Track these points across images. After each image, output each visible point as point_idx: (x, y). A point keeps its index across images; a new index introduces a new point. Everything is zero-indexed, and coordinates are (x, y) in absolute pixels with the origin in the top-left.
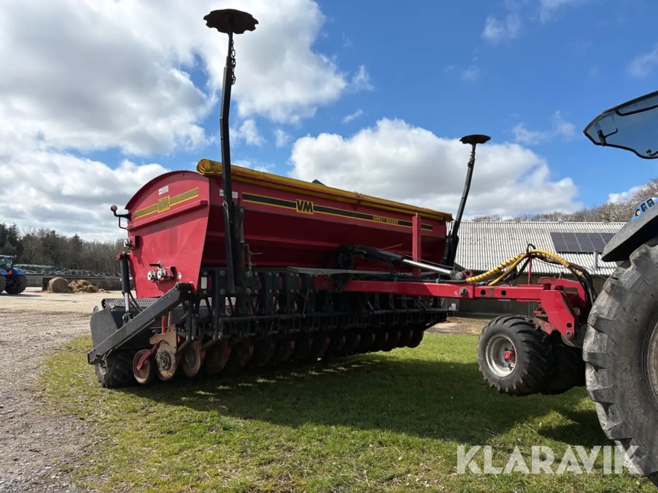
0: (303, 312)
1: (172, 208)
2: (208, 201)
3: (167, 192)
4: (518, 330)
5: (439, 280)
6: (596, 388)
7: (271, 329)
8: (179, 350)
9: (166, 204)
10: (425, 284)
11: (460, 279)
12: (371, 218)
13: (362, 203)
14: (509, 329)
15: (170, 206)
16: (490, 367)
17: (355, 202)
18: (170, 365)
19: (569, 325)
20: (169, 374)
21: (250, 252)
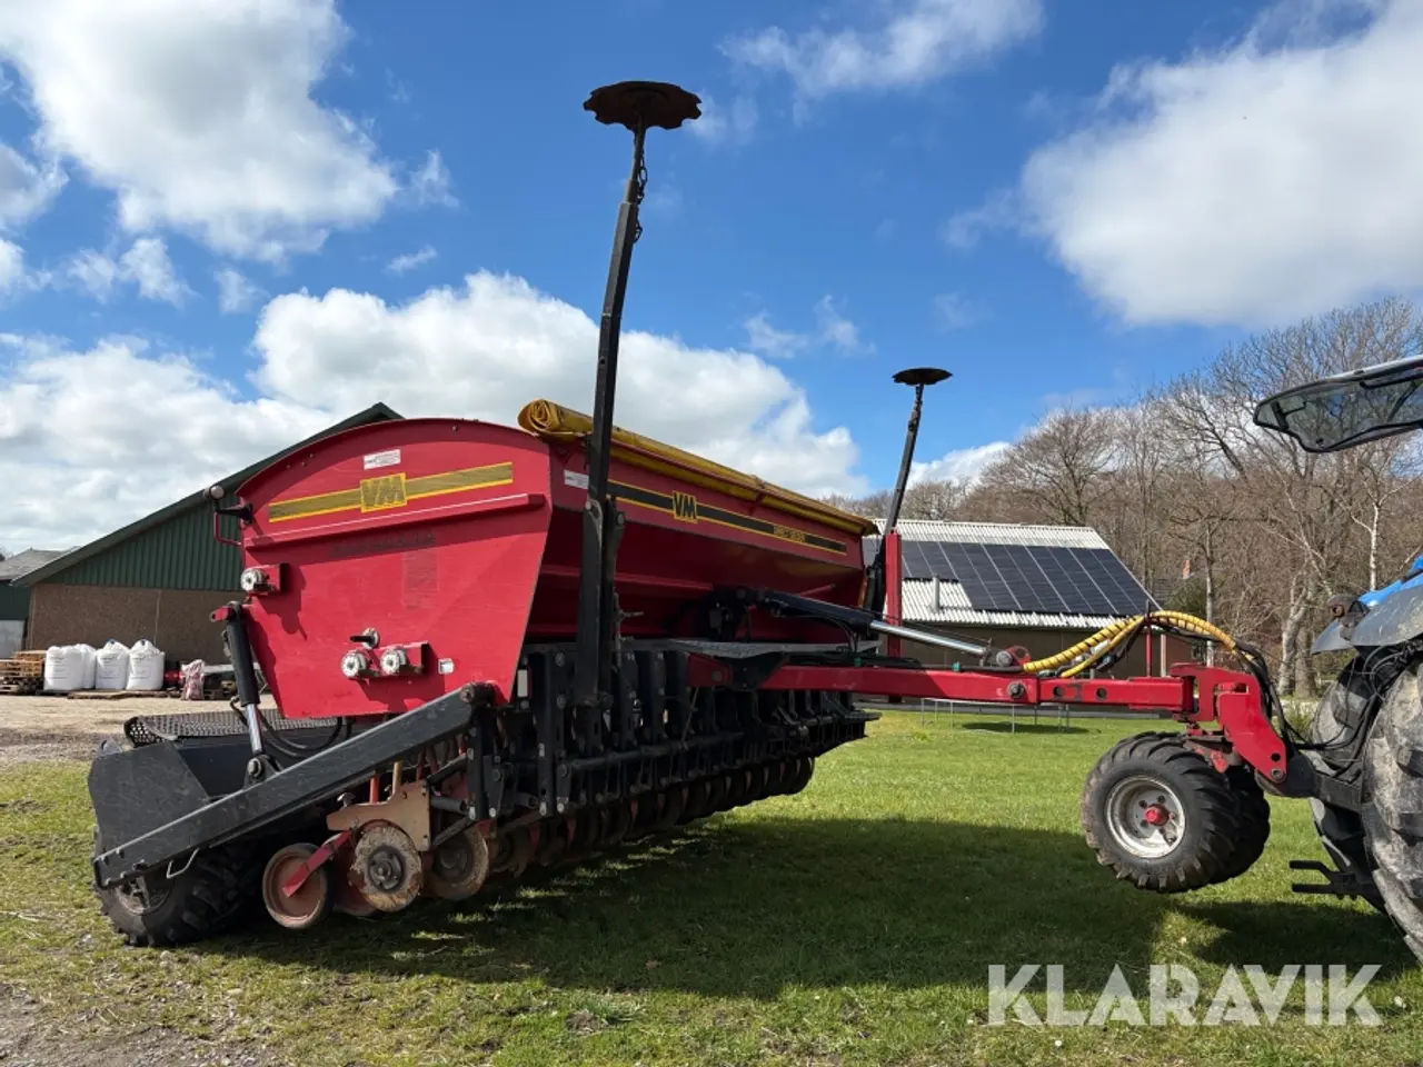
0: (683, 739)
1: (413, 504)
2: (548, 496)
3: (396, 465)
4: (1186, 769)
5: (961, 666)
6: (1415, 876)
7: (639, 781)
8: (437, 843)
9: (389, 493)
10: (929, 672)
11: (1005, 666)
12: (770, 529)
13: (766, 500)
14: (1164, 767)
15: (407, 498)
16: (1119, 840)
17: (753, 496)
18: (401, 879)
19: (1276, 757)
20: (397, 900)
21: (621, 612)
